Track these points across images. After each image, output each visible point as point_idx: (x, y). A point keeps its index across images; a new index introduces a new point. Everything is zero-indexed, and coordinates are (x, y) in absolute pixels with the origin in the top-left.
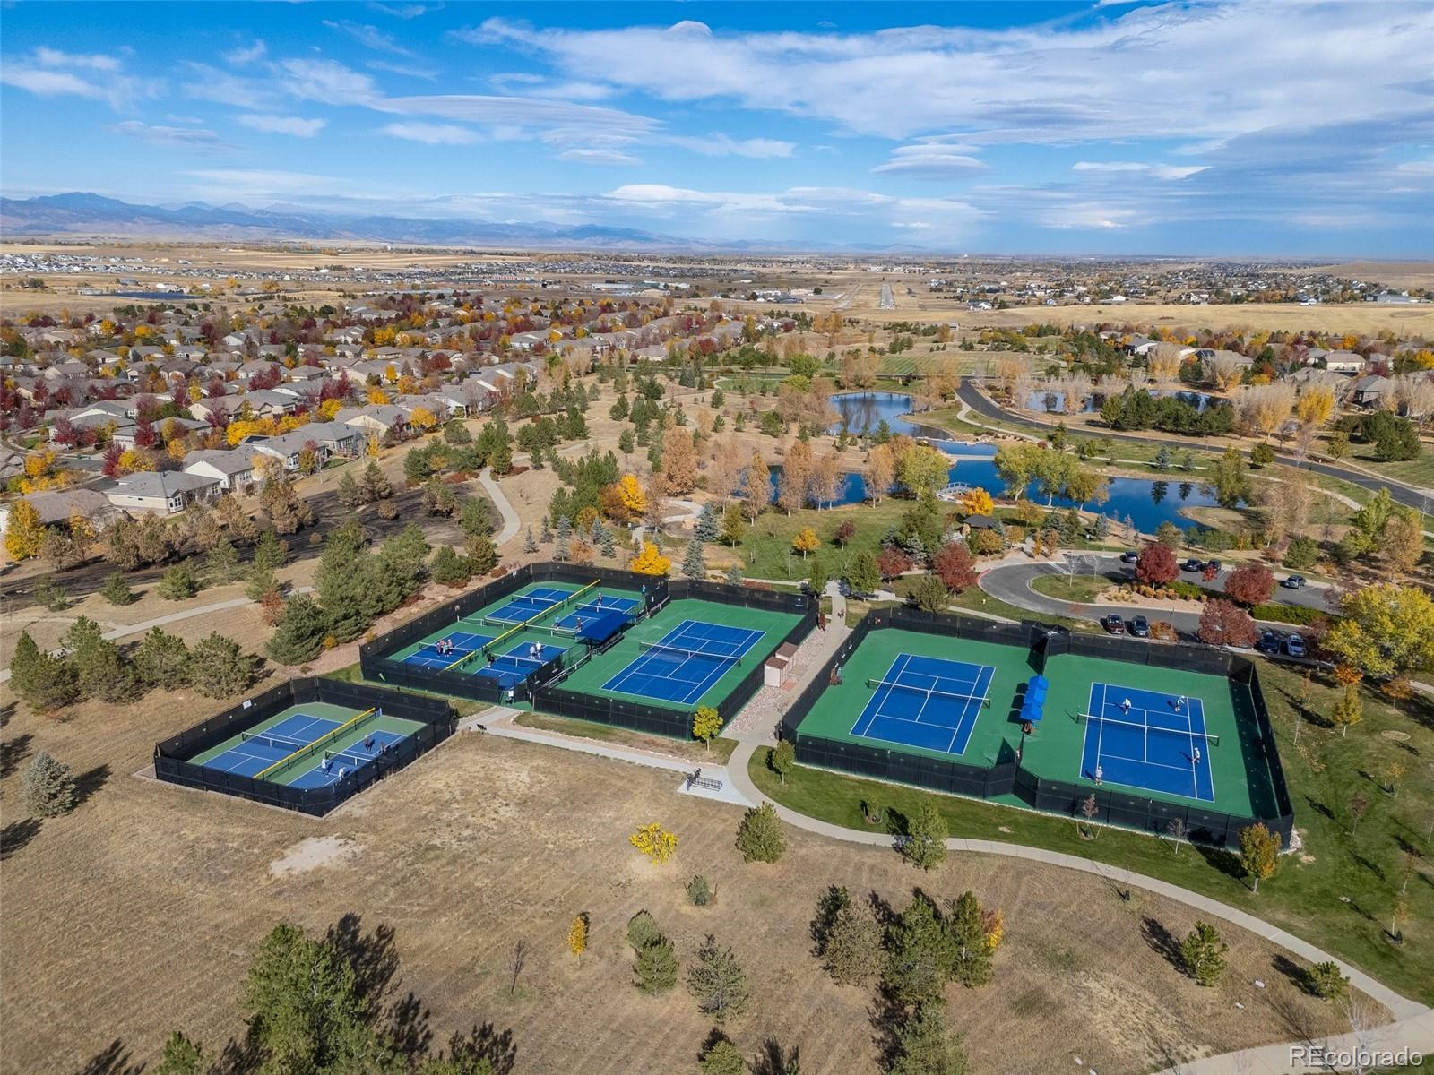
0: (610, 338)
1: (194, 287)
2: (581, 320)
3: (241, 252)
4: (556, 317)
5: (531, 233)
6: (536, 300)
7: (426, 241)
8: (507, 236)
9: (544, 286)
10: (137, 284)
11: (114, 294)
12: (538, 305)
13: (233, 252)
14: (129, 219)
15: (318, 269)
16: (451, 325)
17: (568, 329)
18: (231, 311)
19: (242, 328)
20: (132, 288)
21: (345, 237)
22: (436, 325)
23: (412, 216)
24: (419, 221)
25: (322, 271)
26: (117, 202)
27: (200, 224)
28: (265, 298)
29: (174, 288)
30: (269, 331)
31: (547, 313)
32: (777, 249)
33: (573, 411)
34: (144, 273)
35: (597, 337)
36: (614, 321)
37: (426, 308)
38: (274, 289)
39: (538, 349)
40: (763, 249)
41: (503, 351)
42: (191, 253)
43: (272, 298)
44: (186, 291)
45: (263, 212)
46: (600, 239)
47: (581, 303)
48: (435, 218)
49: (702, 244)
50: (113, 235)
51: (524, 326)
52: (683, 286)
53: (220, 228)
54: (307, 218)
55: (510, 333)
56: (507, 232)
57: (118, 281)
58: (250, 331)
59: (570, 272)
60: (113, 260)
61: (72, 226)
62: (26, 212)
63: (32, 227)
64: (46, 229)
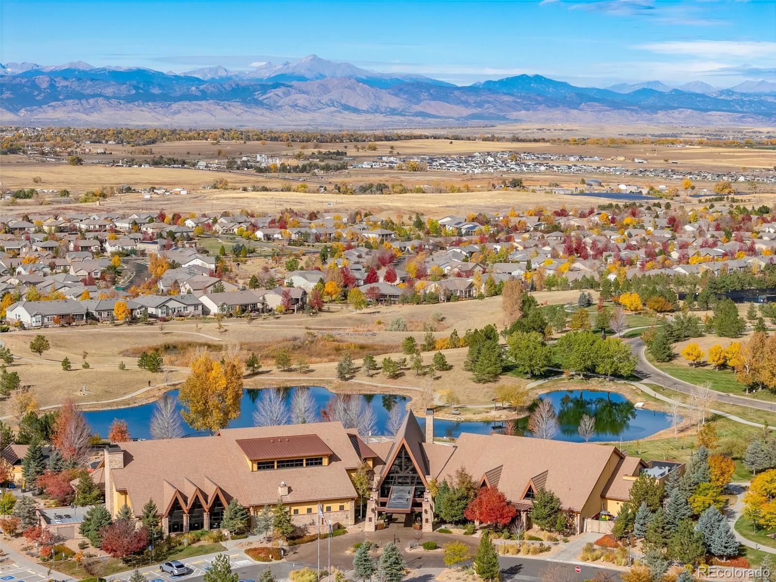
1: (652, 189)
3: (698, 149)
10: (600, 185)
11: (582, 193)
18: (688, 209)
19: (696, 220)
20: (597, 189)
26: (564, 85)
27: (654, 109)
28: (716, 200)
29: (633, 189)
30: (715, 223)
34: (604, 173)
38: (727, 191)
42: (646, 151)
43: (721, 199)
44: (645, 192)
50: (559, 126)
53: (676, 113)
57: (583, 182)
58: (702, 222)
60: (572, 159)
61: (515, 115)
62: (471, 99)
63: (474, 117)
64: (488, 118)
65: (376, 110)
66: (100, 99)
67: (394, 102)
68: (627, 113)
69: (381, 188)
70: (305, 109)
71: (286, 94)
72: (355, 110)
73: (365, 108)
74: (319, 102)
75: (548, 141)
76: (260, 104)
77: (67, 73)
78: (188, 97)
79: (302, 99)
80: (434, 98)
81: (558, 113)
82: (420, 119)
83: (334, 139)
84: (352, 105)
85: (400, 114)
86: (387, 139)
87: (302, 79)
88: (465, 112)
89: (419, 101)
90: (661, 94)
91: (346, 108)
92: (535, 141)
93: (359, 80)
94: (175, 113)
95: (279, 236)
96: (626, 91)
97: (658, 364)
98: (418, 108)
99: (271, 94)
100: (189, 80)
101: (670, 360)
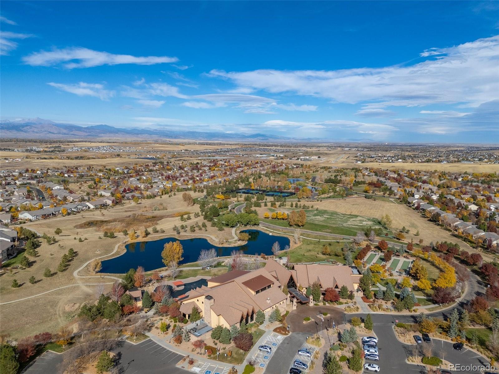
0: (256, 169)
2: (251, 166)
4: (246, 165)
5: (239, 137)
6: (241, 161)
8: (231, 138)
9: (243, 155)
12: (242, 162)
14: (117, 133)
15: (181, 150)
16: (225, 166)
17: (248, 167)
21: (183, 139)
22: (222, 167)
24: (204, 133)
25: (183, 151)
26: (114, 128)
27: (137, 134)
29: (151, 157)
31: (244, 164)
32: (321, 141)
33: (247, 179)
35: (253, 169)
36: (257, 166)
37: (219, 163)
39: (242, 171)
40: (315, 141)
41: (236, 171)
45: (156, 130)
47: (251, 162)
48: (208, 132)
49: (295, 139)
50: (115, 138)
51: (239, 167)
52: (282, 155)
53: (143, 135)
54: (169, 132)
55: (237, 168)
56: (231, 136)
57: (136, 155)
59: (250, 151)
61: (100, 135)
62: (87, 131)
63: (89, 135)
64: (93, 136)
65: (59, 133)
67: (65, 131)
68: (131, 135)
69: (82, 158)
70: (37, 133)
71: (30, 128)
72: (53, 133)
73: (56, 132)
74: (42, 131)
75: (117, 143)
76: (22, 131)
79: (36, 130)
80: (76, 130)
81: (112, 135)
82: (73, 136)
83: (54, 142)
84: (52, 132)
85: (67, 134)
86: (70, 142)
87: (35, 124)
88: (86, 134)
89: (72, 131)
90: (139, 130)
91: (50, 132)
92: (114, 143)
93: (53, 125)
95: (73, 176)
96: (130, 129)
98: (72, 133)
99: (25, 128)
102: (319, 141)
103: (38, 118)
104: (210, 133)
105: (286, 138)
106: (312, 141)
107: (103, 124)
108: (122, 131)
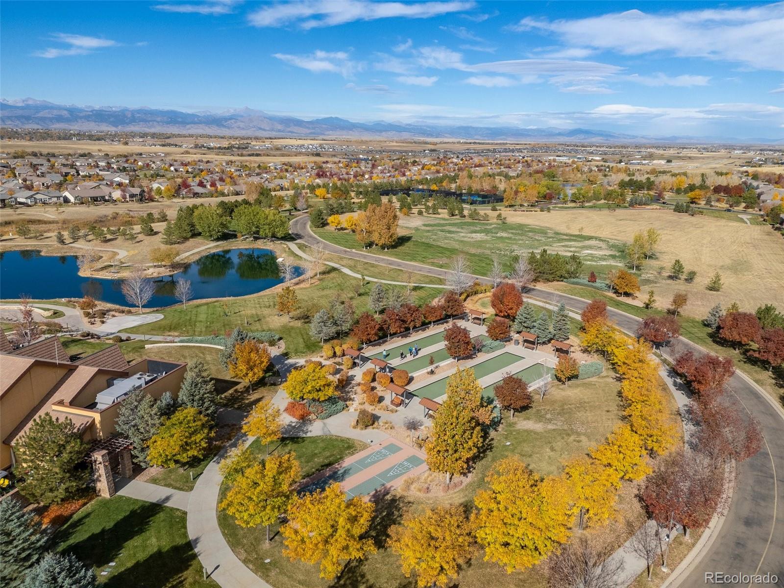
1: (373, 157)
3: (395, 144)
5: (543, 134)
7: (486, 138)
10: (352, 156)
13: (392, 144)
14: (351, 130)
21: (446, 137)
23: (481, 126)
24: (485, 128)
25: (427, 152)
26: (348, 121)
27: (381, 131)
32: (696, 141)
34: (355, 152)
40: (688, 141)
42: (374, 144)
45: (409, 125)
46: (582, 136)
48: (492, 126)
53: (389, 133)
56: (530, 133)
57: (346, 154)
60: (344, 147)
61: (327, 133)
62: (310, 126)
63: (312, 133)
65: (272, 130)
66: (155, 123)
67: (280, 127)
68: (369, 132)
69: (258, 155)
70: (243, 129)
71: (236, 122)
72: (264, 130)
73: (268, 129)
74: (250, 126)
75: (336, 141)
76: (224, 126)
77: (139, 111)
78: (195, 123)
79: (242, 125)
80: (295, 125)
81: (345, 132)
83: (247, 138)
84: (264, 128)
85: (280, 131)
86: (271, 138)
87: (242, 116)
88: (309, 131)
89: (289, 127)
91: (260, 129)
92: (331, 140)
94: (188, 129)
97: (314, 229)
98: (289, 129)
99: (229, 122)
100: (193, 116)
101: (323, 226)
102: (692, 141)
103: (247, 108)
104: (494, 128)
105: (628, 135)
106: (678, 141)
107: (333, 116)
108: (358, 127)
